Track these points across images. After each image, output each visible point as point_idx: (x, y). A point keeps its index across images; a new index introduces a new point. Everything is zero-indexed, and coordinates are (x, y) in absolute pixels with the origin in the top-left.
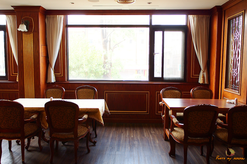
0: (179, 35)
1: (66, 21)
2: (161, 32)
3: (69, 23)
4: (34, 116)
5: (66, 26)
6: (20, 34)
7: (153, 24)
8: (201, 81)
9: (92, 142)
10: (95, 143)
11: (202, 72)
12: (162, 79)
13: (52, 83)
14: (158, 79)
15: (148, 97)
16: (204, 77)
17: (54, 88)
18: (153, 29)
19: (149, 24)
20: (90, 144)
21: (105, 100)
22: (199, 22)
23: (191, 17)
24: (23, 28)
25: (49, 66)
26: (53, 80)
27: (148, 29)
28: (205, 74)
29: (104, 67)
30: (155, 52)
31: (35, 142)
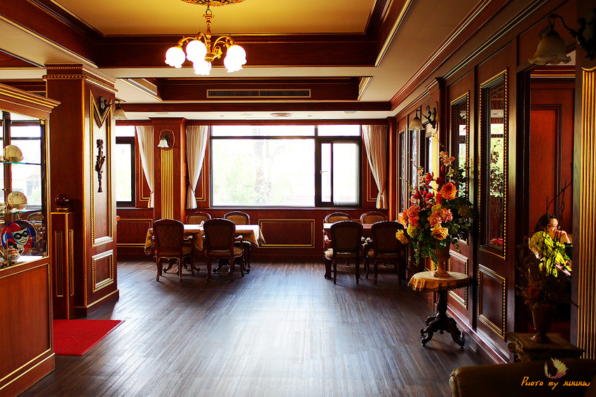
0: (353, 148)
1: (210, 131)
2: (330, 145)
3: (214, 134)
4: (191, 237)
5: (211, 138)
6: (158, 151)
7: (319, 134)
8: (378, 206)
9: (245, 270)
10: (248, 271)
11: (379, 194)
12: (331, 204)
13: (193, 209)
14: (326, 204)
15: (313, 226)
16: (381, 201)
17: (197, 214)
18: (320, 141)
19: (313, 135)
20: (245, 272)
21: (260, 226)
22: (373, 131)
23: (364, 127)
24: (163, 144)
25: (190, 189)
26: (194, 206)
27: (312, 142)
28: (383, 196)
29: (257, 190)
30: (323, 170)
31: (184, 271)
